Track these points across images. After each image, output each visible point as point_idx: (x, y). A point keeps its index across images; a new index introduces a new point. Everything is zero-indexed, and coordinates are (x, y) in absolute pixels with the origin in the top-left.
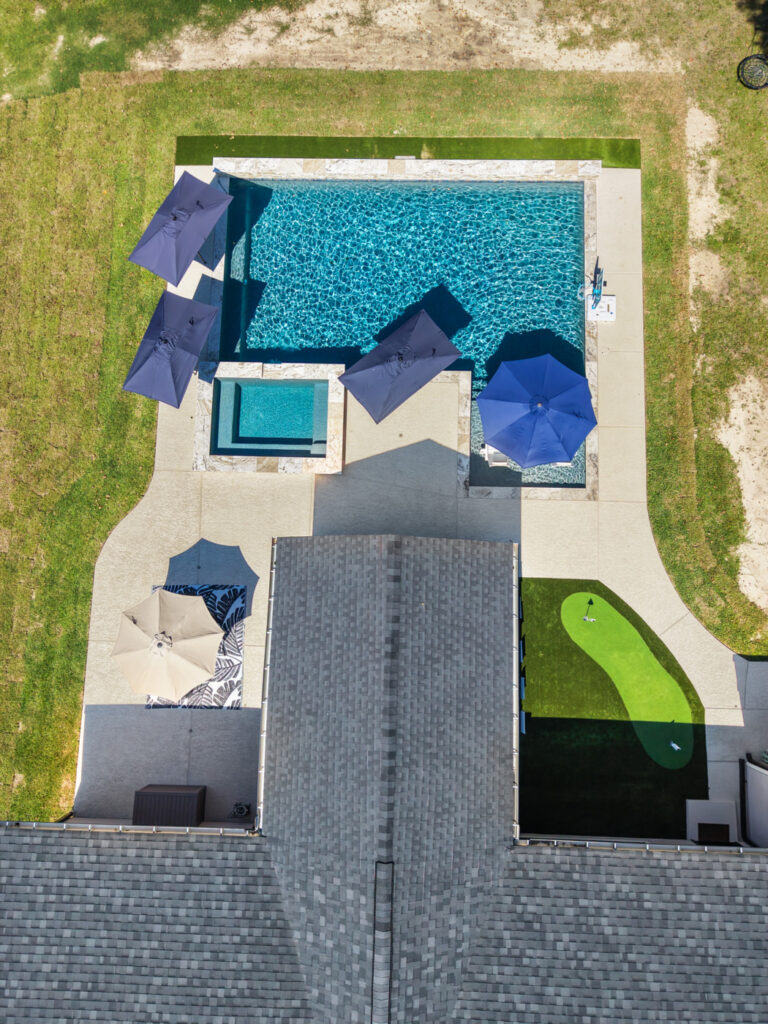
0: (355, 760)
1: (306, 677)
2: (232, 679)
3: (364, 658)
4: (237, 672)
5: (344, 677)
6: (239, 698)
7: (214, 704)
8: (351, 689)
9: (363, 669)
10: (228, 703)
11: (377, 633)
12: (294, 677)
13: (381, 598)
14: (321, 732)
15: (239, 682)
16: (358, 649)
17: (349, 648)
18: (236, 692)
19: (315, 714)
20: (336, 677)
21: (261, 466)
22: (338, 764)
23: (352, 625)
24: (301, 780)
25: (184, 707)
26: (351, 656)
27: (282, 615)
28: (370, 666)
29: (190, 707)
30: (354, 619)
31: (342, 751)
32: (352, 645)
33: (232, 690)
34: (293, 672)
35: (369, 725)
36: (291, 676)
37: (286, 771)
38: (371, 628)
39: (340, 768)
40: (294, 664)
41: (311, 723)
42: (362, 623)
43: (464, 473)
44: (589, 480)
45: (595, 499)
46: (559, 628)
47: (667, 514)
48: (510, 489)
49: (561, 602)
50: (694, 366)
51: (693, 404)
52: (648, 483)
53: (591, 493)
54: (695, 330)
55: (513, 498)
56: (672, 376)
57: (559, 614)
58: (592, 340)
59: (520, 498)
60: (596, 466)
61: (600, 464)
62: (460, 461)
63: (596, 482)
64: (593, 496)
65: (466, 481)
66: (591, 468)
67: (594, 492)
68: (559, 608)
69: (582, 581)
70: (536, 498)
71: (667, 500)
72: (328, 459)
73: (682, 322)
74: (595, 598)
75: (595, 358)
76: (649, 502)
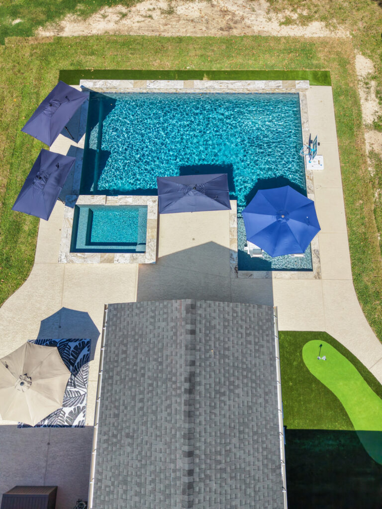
0: (162, 476)
1: (126, 408)
2: (79, 405)
3: (168, 393)
4: (83, 400)
5: (154, 408)
6: (84, 419)
7: (66, 424)
8: (159, 417)
9: (168, 402)
10: (76, 423)
11: (178, 374)
12: (117, 408)
13: (181, 347)
14: (136, 452)
15: (84, 407)
16: (164, 386)
17: (157, 386)
18: (81, 414)
19: (132, 437)
20: (148, 408)
21: (103, 259)
22: (149, 479)
23: (160, 368)
24: (121, 491)
25: (45, 426)
26: (159, 392)
27: (110, 361)
28: (173, 399)
29: (49, 426)
30: (161, 363)
31: (152, 467)
32: (160, 383)
33: (79, 413)
34: (117, 404)
35: (173, 448)
36: (115, 407)
37: (110, 483)
38: (174, 371)
39: (151, 482)
40: (117, 397)
41: (129, 445)
42: (167, 366)
43: (235, 262)
44: (315, 266)
45: (319, 278)
46: (302, 365)
47: (366, 287)
48: (265, 272)
49: (302, 347)
50: (374, 196)
51: (375, 218)
52: (352, 267)
53: (316, 274)
54: (372, 175)
55: (267, 278)
56: (361, 202)
57: (301, 355)
58: (310, 181)
59: (271, 278)
60: (318, 257)
61: (321, 256)
62: (232, 255)
63: (319, 267)
64: (318, 276)
65: (236, 267)
66: (315, 258)
67: (318, 273)
68: (301, 352)
69: (315, 332)
70: (282, 278)
71: (365, 279)
72: (147, 254)
73: (364, 171)
74: (324, 343)
75: (313, 192)
76: (354, 280)
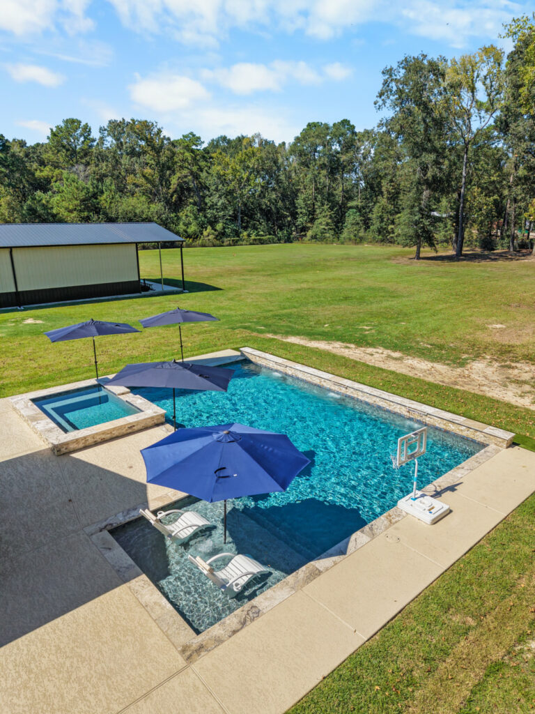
43: (121, 519)
45: (189, 658)
48: (130, 561)
53: (194, 647)
60: (243, 623)
61: (251, 627)
63: (219, 641)
64: (191, 654)
65: (111, 524)
66: (235, 620)
67: (201, 648)
72: (65, 435)
